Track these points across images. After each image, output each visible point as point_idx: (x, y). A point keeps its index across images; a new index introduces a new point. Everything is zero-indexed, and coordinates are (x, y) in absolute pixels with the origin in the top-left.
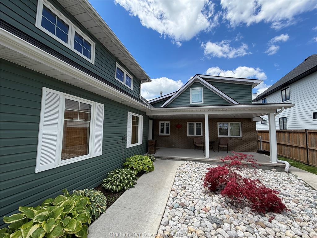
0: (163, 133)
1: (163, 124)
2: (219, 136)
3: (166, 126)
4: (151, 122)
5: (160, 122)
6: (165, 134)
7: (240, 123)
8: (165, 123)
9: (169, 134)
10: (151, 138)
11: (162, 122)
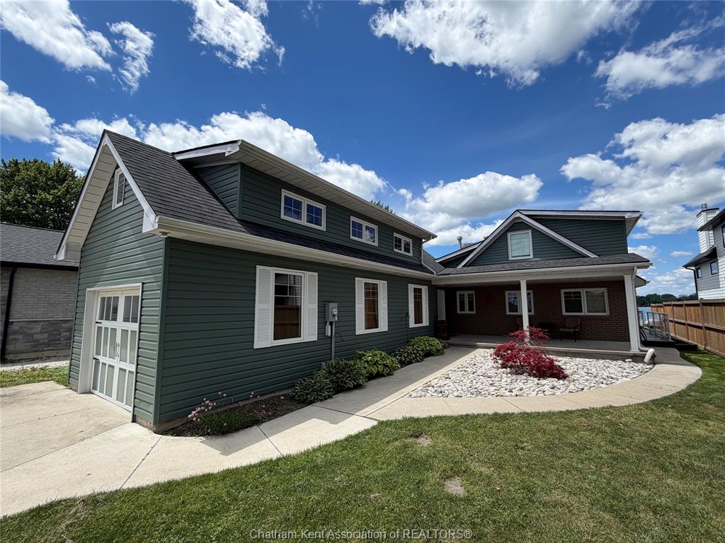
0: (464, 310)
1: (463, 295)
2: (565, 313)
3: (469, 298)
4: (442, 295)
5: (458, 293)
6: (467, 311)
7: (604, 290)
8: (466, 293)
9: (474, 312)
10: (442, 316)
11: (462, 292)
